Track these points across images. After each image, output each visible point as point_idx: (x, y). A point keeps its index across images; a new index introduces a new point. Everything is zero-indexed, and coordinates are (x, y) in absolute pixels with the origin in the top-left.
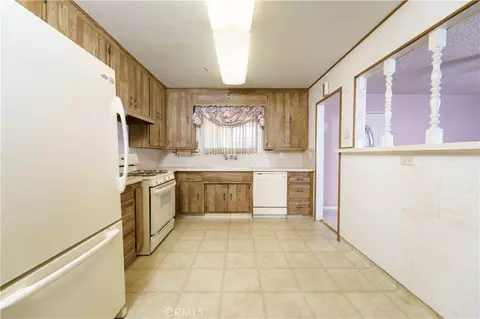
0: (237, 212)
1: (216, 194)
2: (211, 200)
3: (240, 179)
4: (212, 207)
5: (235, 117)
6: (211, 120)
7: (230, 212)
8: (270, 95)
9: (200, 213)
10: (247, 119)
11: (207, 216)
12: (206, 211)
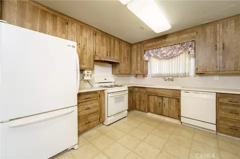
0: (169, 117)
1: (155, 102)
2: (152, 105)
3: (170, 94)
4: (152, 110)
5: (170, 53)
6: (154, 57)
7: (164, 116)
8: (200, 31)
9: (144, 111)
10: (180, 52)
11: (149, 114)
12: (149, 111)
